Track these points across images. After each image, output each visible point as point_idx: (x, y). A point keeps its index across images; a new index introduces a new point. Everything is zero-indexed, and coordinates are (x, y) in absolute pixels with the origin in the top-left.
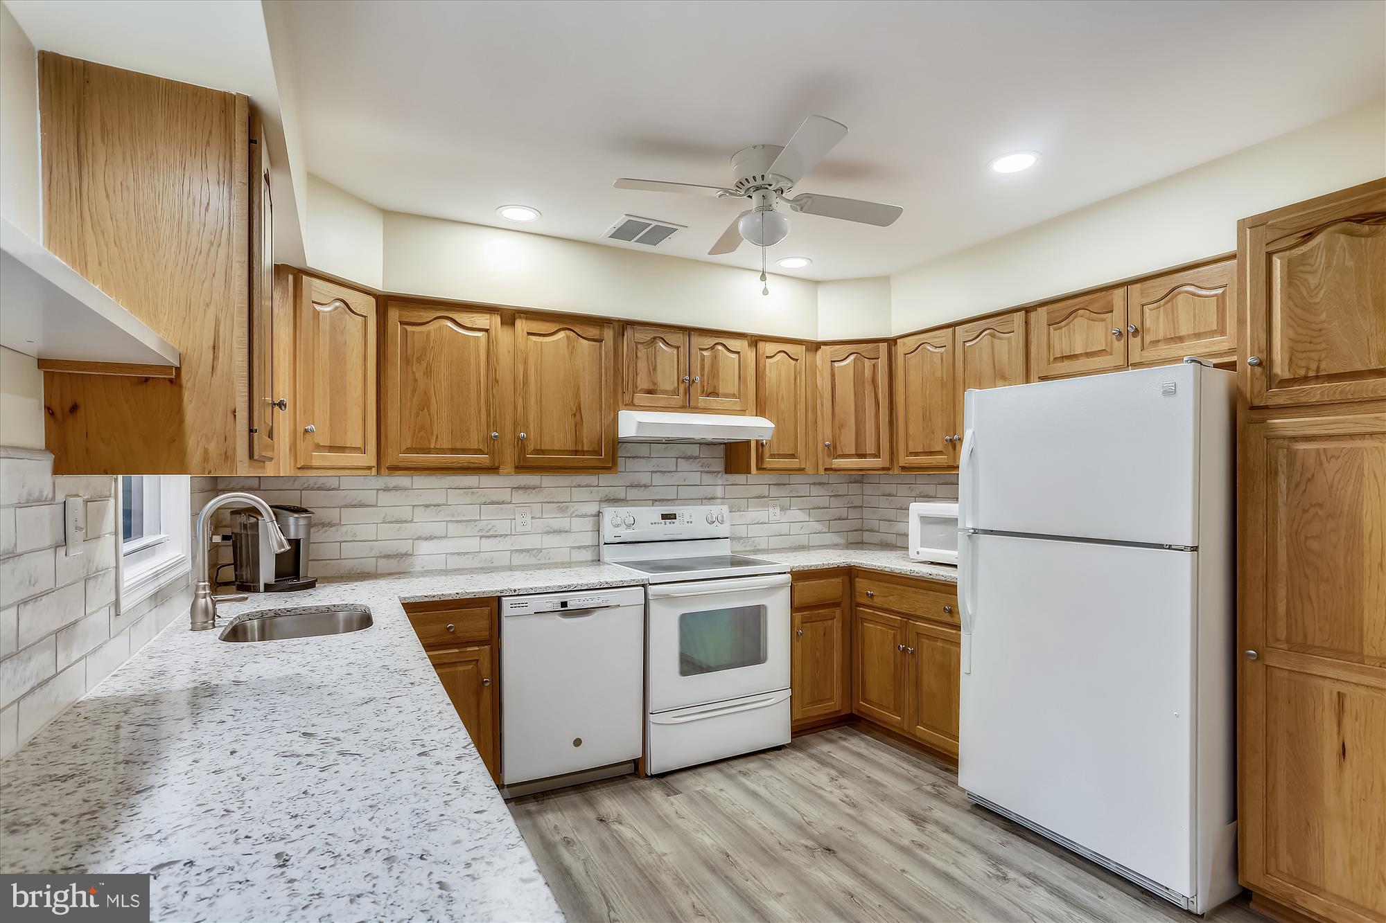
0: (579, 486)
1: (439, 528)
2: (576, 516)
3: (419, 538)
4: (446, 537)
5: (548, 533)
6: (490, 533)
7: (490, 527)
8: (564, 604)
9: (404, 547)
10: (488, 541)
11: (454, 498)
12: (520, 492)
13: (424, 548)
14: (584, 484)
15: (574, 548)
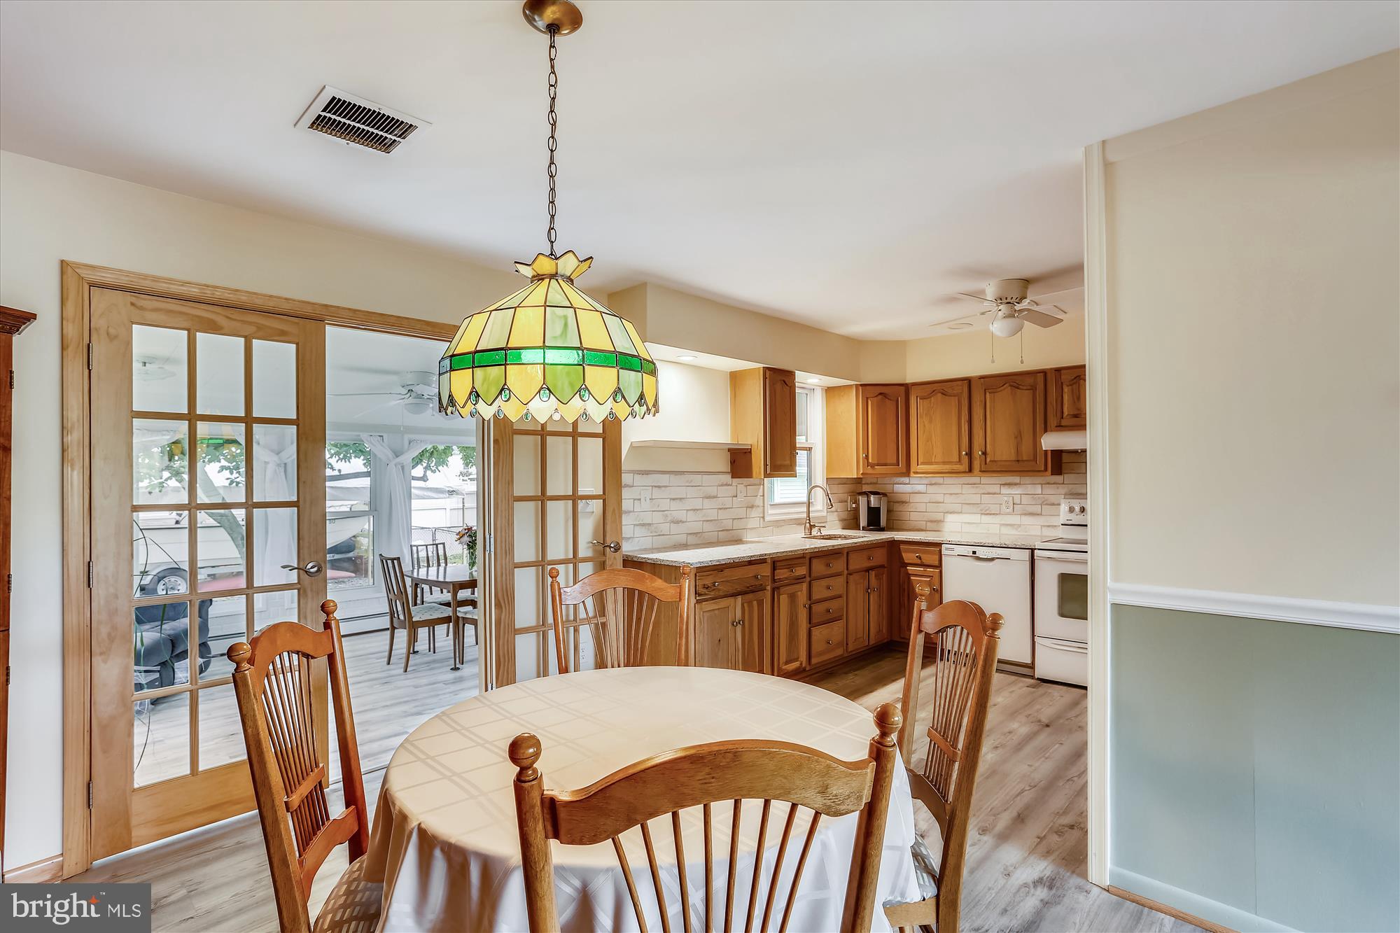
0: (1048, 484)
1: (957, 507)
2: (1047, 504)
3: (947, 512)
4: (961, 513)
5: (1025, 514)
6: (988, 512)
7: (987, 508)
8: (974, 553)
9: (939, 516)
10: (986, 516)
11: (967, 489)
12: (1006, 487)
13: (949, 518)
14: (1052, 482)
15: (1044, 526)
